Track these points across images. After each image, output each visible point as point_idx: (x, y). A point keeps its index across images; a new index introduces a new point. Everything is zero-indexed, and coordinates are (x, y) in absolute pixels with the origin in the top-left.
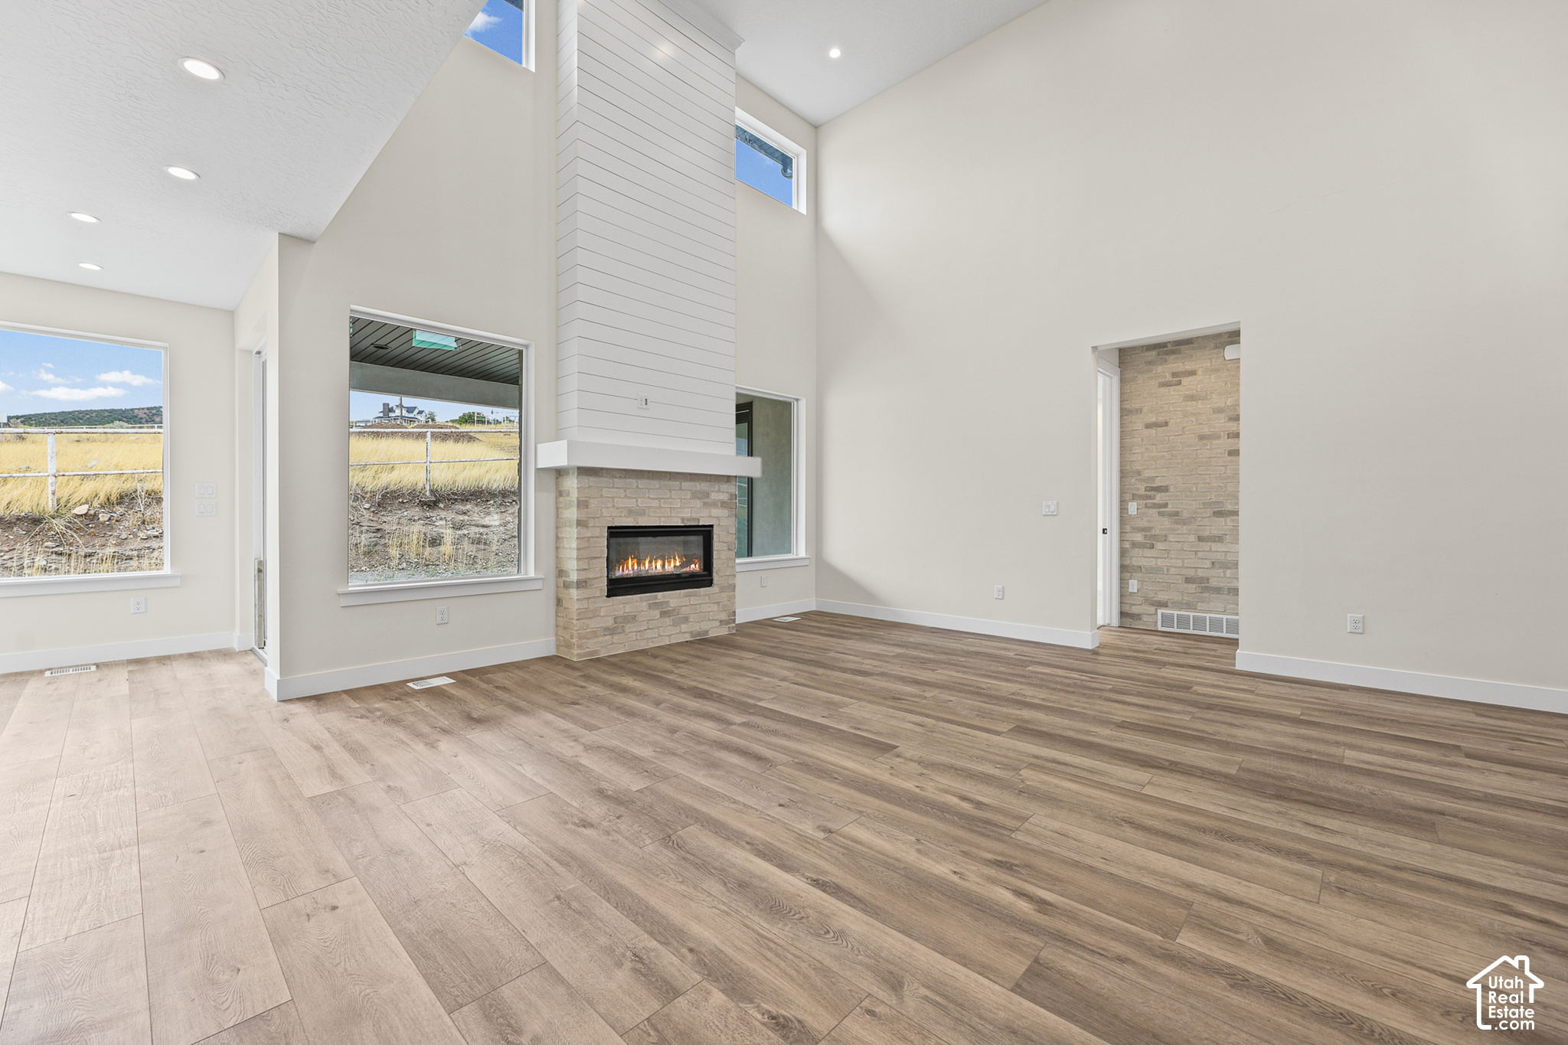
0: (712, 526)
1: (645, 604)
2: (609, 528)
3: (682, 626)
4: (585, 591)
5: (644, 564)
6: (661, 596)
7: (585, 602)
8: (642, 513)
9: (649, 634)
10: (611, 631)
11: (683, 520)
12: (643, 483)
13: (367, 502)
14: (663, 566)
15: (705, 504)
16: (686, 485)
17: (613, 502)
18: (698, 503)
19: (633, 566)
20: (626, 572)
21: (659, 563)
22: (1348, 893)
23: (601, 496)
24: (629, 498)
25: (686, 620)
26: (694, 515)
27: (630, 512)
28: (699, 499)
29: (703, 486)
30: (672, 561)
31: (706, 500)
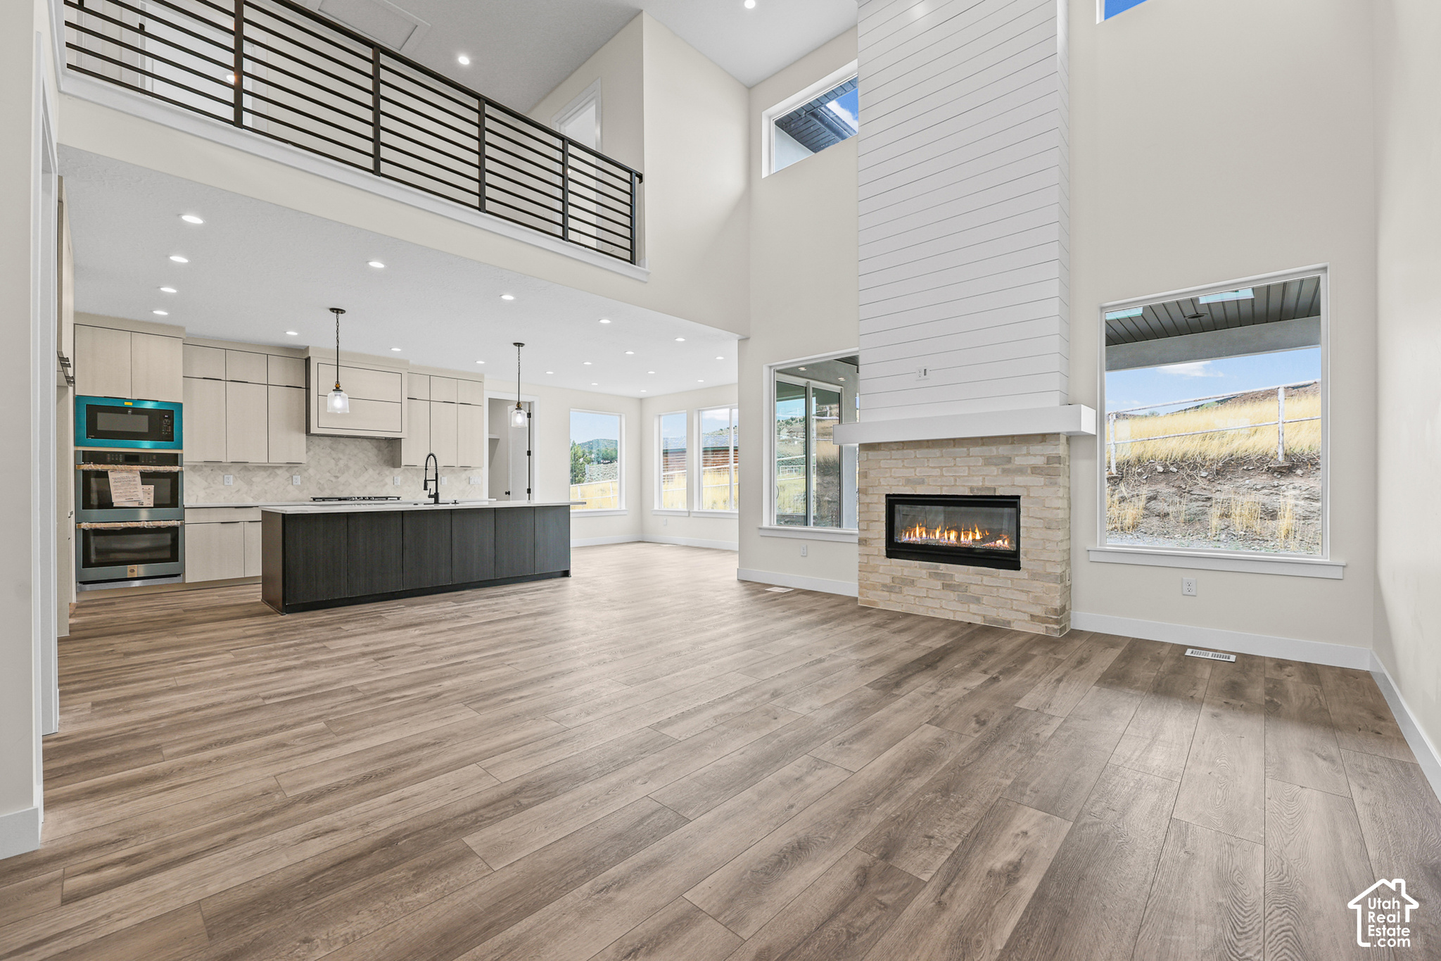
0: (1018, 497)
1: (924, 571)
2: (887, 495)
3: (972, 606)
4: (865, 548)
5: (934, 534)
6: (943, 567)
7: (866, 557)
8: (922, 482)
9: (929, 602)
10: (889, 589)
11: (972, 489)
12: (920, 453)
13: (1206, 470)
14: (958, 538)
15: (1004, 471)
16: (975, 450)
17: (891, 472)
18: (994, 470)
19: (921, 534)
20: (913, 539)
21: (953, 535)
22: (260, 794)
23: (880, 468)
24: (908, 468)
25: (977, 600)
26: (988, 484)
27: (908, 481)
28: (996, 465)
29: (1003, 450)
30: (971, 533)
31: (1006, 467)
